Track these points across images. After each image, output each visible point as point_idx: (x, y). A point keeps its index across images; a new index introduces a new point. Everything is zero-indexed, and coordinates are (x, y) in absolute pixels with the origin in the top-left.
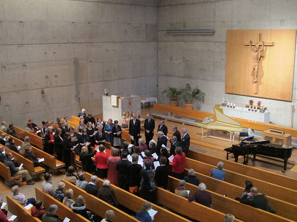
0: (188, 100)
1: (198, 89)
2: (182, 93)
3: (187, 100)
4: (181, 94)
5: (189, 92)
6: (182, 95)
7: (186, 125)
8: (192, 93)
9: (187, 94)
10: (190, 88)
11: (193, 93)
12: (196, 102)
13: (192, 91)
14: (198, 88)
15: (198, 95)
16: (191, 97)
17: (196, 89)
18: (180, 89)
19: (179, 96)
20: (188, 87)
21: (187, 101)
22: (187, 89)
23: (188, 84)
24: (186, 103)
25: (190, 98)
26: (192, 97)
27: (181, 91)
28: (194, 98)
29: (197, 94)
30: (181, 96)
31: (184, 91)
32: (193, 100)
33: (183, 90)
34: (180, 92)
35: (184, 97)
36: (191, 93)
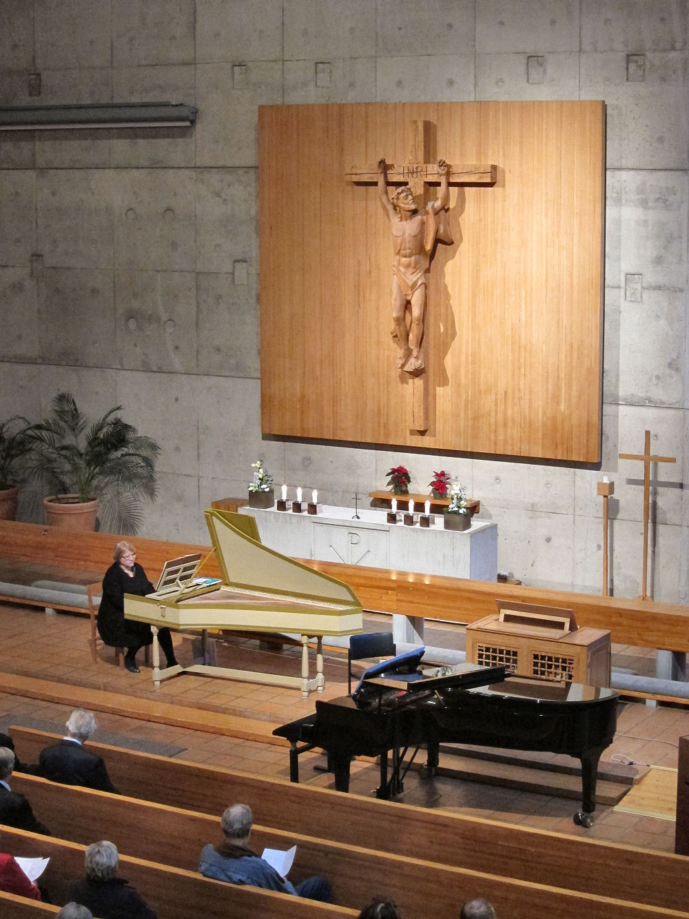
0: (67, 480)
1: (117, 422)
2: (36, 445)
3: (63, 484)
4: (30, 449)
5: (69, 440)
6: (33, 455)
7: (63, 618)
8: (90, 444)
9: (63, 452)
10: (75, 414)
11: (93, 441)
12: (109, 494)
13: (88, 431)
14: (119, 414)
15: (118, 454)
16: (82, 463)
17: (111, 419)
18: (22, 425)
19: (16, 462)
20: (67, 410)
21: (65, 490)
22: (62, 424)
23: (62, 398)
24: (59, 501)
25: (76, 469)
26: (89, 464)
27: (30, 432)
28: (100, 473)
29: (116, 448)
30: (32, 459)
31: (44, 434)
32: (95, 483)
33: (39, 427)
34: (22, 443)
35: (47, 467)
36: (82, 444)
